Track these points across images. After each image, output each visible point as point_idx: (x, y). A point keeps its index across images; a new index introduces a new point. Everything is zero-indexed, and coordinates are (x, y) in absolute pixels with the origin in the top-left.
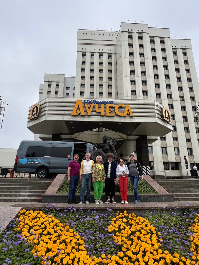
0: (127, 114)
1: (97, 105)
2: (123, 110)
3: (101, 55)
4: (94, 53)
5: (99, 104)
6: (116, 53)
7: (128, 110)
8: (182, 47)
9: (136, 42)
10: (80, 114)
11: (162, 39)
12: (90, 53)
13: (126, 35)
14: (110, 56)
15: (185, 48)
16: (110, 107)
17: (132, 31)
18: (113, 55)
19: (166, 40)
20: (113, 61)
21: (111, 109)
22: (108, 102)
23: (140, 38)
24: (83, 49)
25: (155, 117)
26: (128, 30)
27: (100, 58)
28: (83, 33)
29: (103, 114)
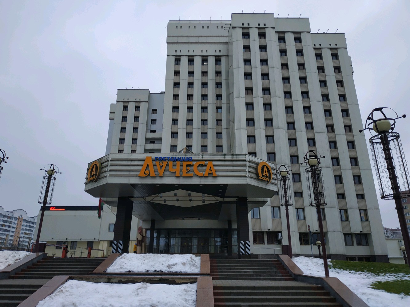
0: (209, 174)
1: (171, 163)
2: (204, 168)
3: (204, 60)
4: (194, 56)
5: (173, 161)
6: (228, 56)
7: (210, 169)
8: (330, 45)
9: (255, 42)
10: (149, 174)
11: (298, 35)
12: (188, 57)
13: (240, 32)
14: (218, 60)
15: (335, 47)
16: (187, 166)
17: (249, 26)
18: (223, 60)
19: (303, 36)
20: (223, 68)
21: (189, 168)
22: (186, 158)
23: (262, 35)
24: (176, 51)
25: (245, 176)
26: (243, 24)
27: (203, 64)
28: (177, 27)
29: (178, 174)
